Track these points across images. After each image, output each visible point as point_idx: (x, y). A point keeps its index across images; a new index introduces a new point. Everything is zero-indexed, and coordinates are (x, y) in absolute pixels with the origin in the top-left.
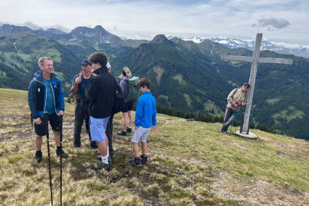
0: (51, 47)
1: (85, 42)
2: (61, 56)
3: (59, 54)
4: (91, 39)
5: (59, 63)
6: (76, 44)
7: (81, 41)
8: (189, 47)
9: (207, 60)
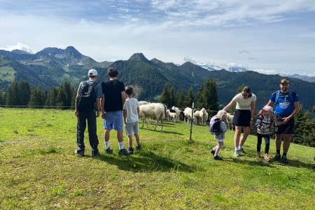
0: (5, 65)
1: (53, 63)
2: (15, 74)
3: (13, 72)
4: (61, 60)
5: (10, 83)
6: (42, 64)
7: (48, 61)
8: (170, 68)
9: (189, 81)
